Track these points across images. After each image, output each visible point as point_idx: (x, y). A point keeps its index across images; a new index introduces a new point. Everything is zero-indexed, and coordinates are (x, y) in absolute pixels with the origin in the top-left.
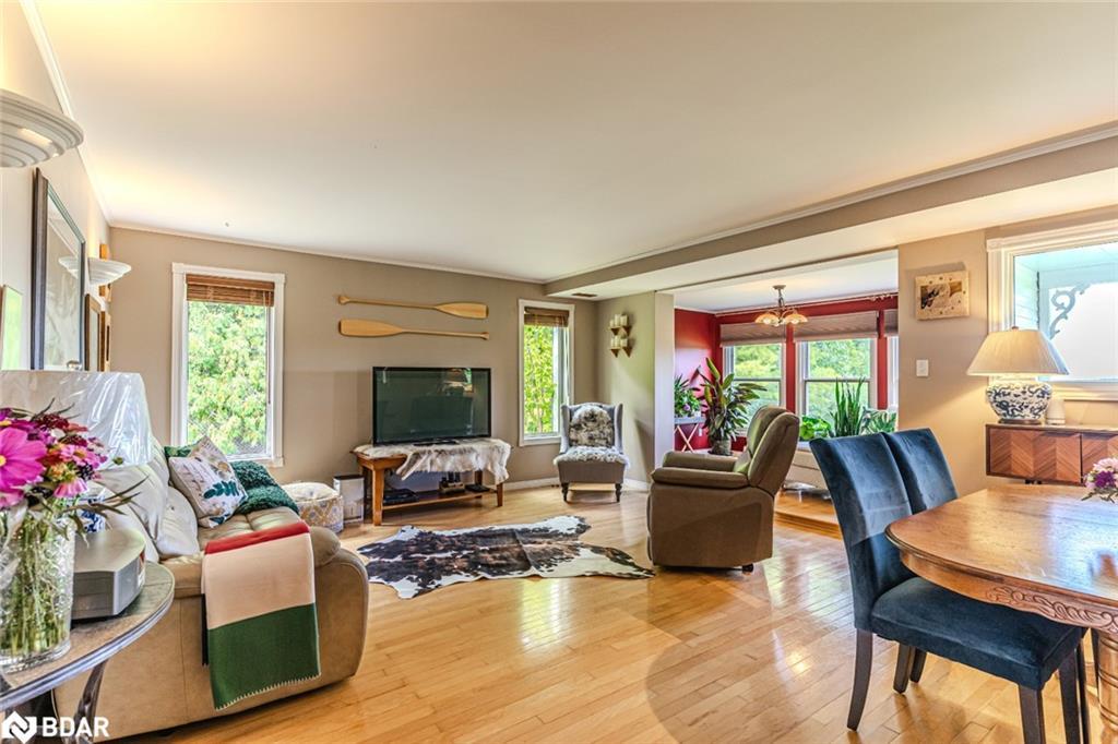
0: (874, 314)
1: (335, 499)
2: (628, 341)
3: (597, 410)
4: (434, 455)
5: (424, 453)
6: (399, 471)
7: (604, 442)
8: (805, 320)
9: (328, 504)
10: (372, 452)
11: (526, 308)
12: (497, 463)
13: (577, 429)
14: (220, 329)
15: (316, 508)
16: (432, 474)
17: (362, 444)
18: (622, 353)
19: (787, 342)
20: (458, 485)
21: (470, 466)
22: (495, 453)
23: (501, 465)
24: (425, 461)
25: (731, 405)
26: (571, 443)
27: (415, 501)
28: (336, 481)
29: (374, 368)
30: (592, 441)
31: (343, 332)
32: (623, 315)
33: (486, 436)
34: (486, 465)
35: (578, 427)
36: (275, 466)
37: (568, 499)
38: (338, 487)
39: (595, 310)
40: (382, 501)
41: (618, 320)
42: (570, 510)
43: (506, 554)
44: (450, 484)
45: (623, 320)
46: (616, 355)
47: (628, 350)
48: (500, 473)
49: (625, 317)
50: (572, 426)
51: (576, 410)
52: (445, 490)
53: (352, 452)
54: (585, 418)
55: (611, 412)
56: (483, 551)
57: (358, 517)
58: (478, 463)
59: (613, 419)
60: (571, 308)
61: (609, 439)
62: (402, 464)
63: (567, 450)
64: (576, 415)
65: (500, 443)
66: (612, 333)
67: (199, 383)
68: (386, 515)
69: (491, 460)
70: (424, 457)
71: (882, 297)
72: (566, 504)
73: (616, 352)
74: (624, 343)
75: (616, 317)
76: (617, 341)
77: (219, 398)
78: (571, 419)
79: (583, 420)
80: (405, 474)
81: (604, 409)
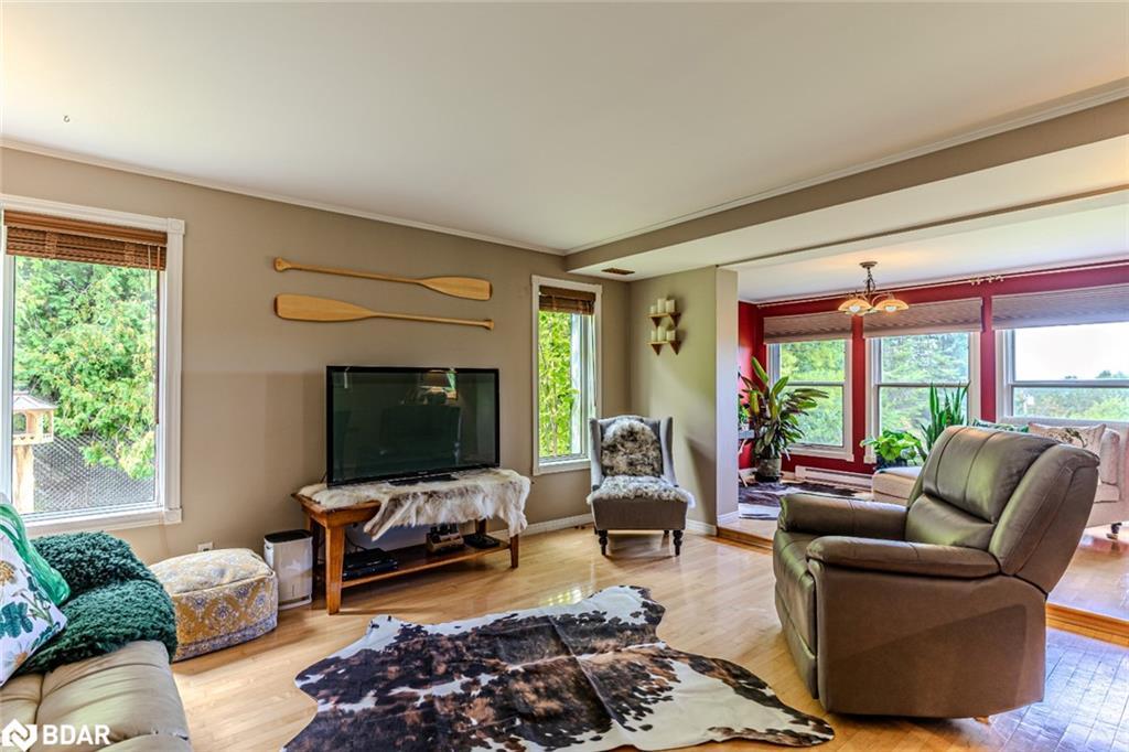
0: (977, 302)
1: (262, 580)
2: (676, 334)
3: (638, 425)
4: (422, 499)
5: (406, 497)
6: (367, 528)
7: (648, 470)
8: (905, 306)
9: (249, 590)
10: (327, 499)
11: (542, 288)
12: (512, 507)
13: (612, 452)
14: (134, 321)
15: (228, 599)
16: (419, 528)
17: (311, 483)
18: (668, 350)
19: (853, 338)
20: (455, 538)
21: (474, 513)
22: (510, 493)
23: (517, 508)
24: (409, 509)
25: (784, 415)
26: (606, 471)
27: (392, 569)
28: (268, 544)
29: (329, 368)
30: (633, 469)
31: (280, 314)
32: (669, 299)
33: (494, 467)
34: (497, 511)
35: (613, 449)
36: (166, 523)
37: (608, 553)
38: (270, 553)
39: (628, 292)
40: (339, 572)
41: (662, 306)
42: (617, 573)
43: (554, 680)
44: (442, 537)
45: (669, 306)
46: (658, 353)
47: (676, 345)
48: (517, 521)
49: (672, 302)
50: (606, 449)
51: (609, 425)
52: (436, 546)
53: (294, 495)
54: (622, 436)
55: (656, 427)
56: (515, 673)
57: (304, 599)
58: (485, 509)
59: (659, 438)
60: (597, 289)
61: (656, 466)
62: (374, 515)
63: (601, 482)
64: (610, 433)
65: (514, 476)
66: (653, 323)
67: (106, 389)
68: (347, 595)
69: (504, 503)
70: (407, 504)
71: (990, 280)
72: (606, 560)
73: (657, 348)
74: (670, 335)
75: (659, 301)
76: (661, 334)
77: (131, 409)
78: (602, 438)
79: (619, 440)
80: (377, 532)
81: (646, 424)
